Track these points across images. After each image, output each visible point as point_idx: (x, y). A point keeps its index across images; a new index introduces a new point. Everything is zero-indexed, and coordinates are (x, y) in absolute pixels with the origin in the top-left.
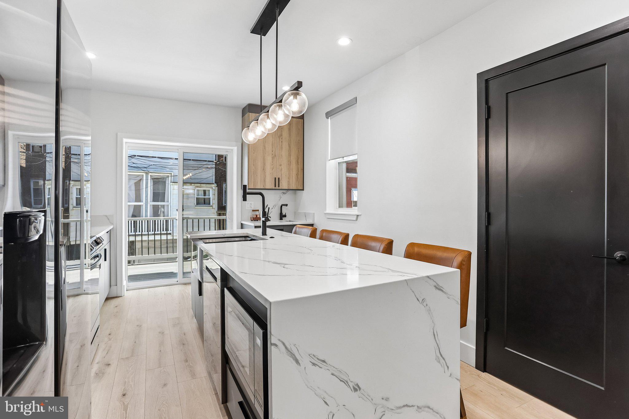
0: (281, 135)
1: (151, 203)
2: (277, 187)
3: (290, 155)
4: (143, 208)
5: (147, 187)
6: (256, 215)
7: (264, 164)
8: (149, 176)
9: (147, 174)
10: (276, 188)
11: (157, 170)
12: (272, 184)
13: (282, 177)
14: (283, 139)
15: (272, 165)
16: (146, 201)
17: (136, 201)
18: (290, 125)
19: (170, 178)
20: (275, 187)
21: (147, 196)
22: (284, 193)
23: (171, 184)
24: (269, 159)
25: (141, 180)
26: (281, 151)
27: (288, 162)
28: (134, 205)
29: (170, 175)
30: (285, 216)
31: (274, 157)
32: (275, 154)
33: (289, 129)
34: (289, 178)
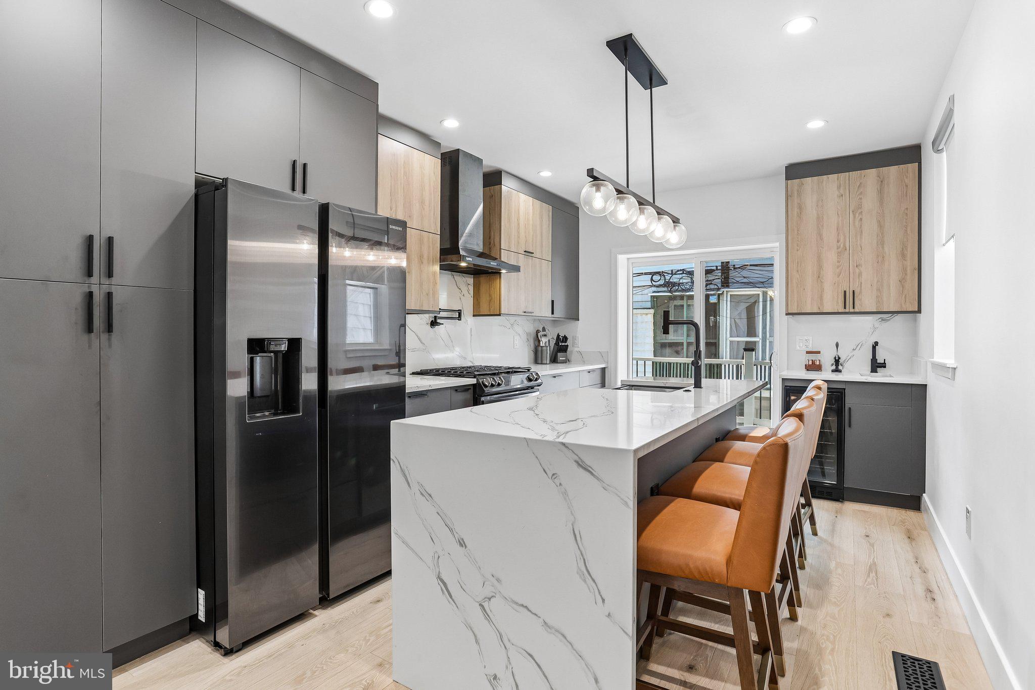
0: (860, 206)
2: (849, 309)
3: (881, 243)
4: (759, 346)
5: (764, 313)
6: (813, 361)
7: (820, 267)
8: (769, 297)
9: (765, 292)
10: (847, 310)
12: (838, 303)
13: (861, 289)
14: (863, 213)
15: (838, 267)
16: (763, 335)
17: (749, 335)
18: (882, 182)
20: (845, 308)
21: (764, 328)
22: (883, 320)
24: (830, 257)
25: (755, 302)
26: (858, 239)
27: (878, 256)
28: (746, 341)
30: (883, 365)
31: (842, 251)
32: (845, 246)
33: (881, 192)
34: (878, 290)
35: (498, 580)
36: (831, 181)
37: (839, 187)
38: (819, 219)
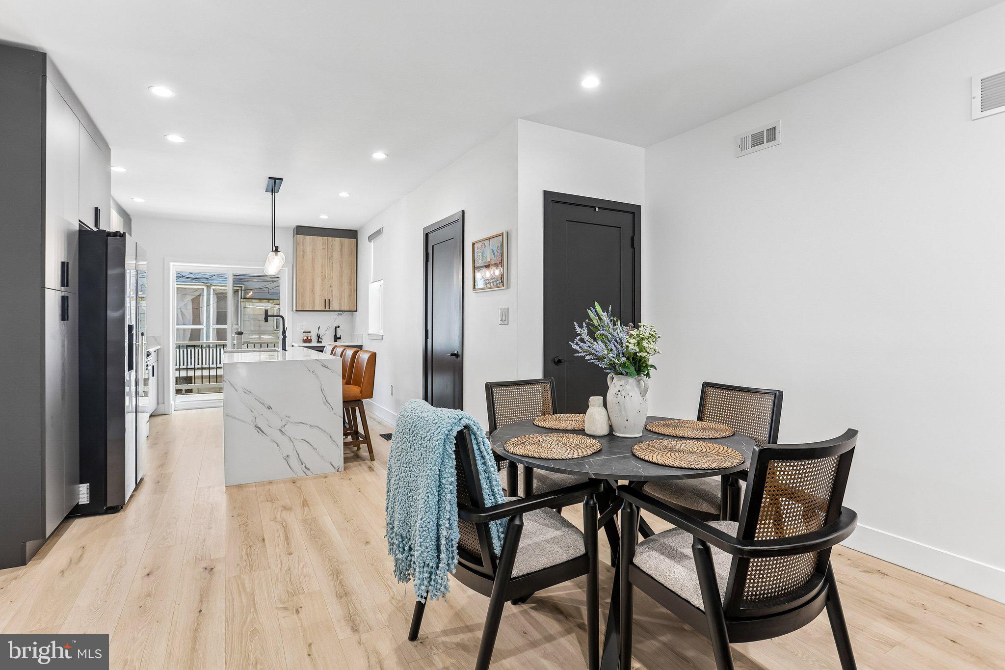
0: (332, 256)
1: (214, 327)
2: (327, 309)
3: (341, 276)
4: (203, 332)
5: (208, 305)
6: (307, 337)
7: (313, 285)
8: (212, 291)
9: (208, 287)
10: (325, 310)
11: (222, 282)
12: (322, 305)
13: (332, 299)
14: (334, 260)
15: (322, 286)
16: (208, 323)
17: (194, 324)
18: (341, 245)
19: (240, 292)
20: (325, 308)
21: (208, 317)
22: (339, 315)
23: (242, 300)
24: (318, 281)
25: (200, 295)
26: (331, 272)
27: (340, 282)
28: (192, 329)
29: (240, 288)
30: (340, 338)
31: (324, 278)
32: (325, 276)
33: (341, 250)
34: (340, 300)
35: (289, 417)
36: (319, 239)
37: (323, 244)
38: (313, 260)
